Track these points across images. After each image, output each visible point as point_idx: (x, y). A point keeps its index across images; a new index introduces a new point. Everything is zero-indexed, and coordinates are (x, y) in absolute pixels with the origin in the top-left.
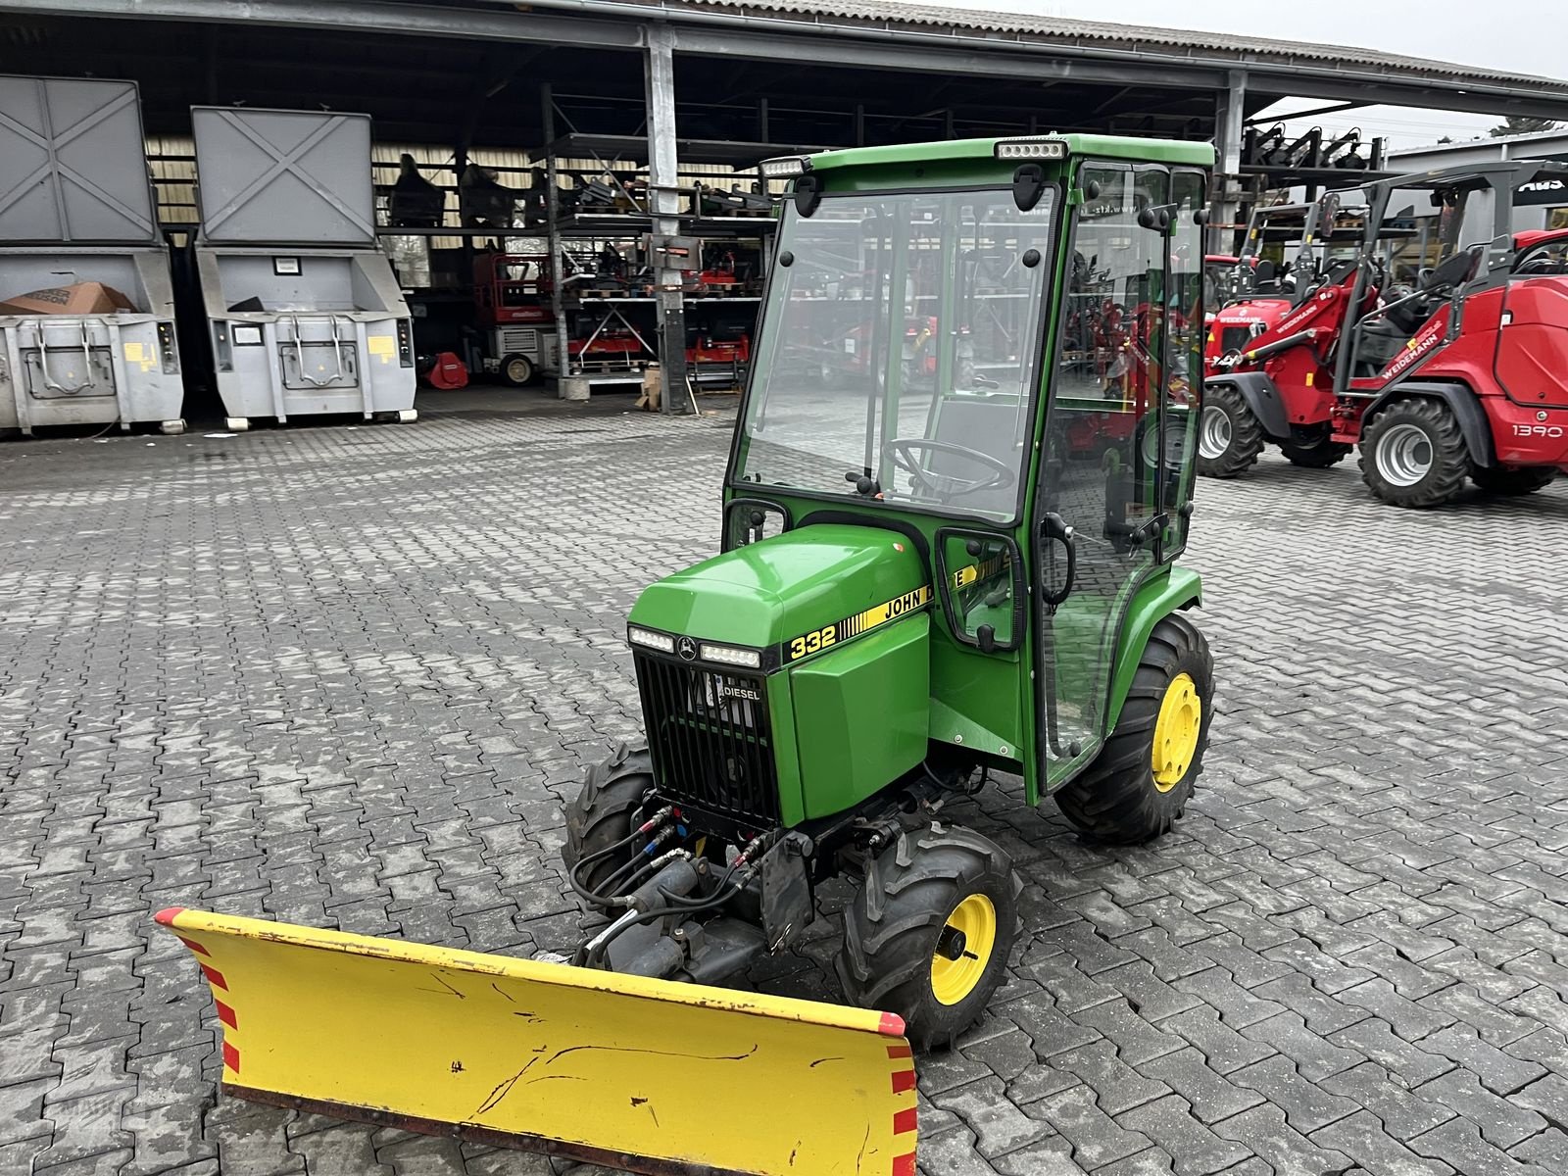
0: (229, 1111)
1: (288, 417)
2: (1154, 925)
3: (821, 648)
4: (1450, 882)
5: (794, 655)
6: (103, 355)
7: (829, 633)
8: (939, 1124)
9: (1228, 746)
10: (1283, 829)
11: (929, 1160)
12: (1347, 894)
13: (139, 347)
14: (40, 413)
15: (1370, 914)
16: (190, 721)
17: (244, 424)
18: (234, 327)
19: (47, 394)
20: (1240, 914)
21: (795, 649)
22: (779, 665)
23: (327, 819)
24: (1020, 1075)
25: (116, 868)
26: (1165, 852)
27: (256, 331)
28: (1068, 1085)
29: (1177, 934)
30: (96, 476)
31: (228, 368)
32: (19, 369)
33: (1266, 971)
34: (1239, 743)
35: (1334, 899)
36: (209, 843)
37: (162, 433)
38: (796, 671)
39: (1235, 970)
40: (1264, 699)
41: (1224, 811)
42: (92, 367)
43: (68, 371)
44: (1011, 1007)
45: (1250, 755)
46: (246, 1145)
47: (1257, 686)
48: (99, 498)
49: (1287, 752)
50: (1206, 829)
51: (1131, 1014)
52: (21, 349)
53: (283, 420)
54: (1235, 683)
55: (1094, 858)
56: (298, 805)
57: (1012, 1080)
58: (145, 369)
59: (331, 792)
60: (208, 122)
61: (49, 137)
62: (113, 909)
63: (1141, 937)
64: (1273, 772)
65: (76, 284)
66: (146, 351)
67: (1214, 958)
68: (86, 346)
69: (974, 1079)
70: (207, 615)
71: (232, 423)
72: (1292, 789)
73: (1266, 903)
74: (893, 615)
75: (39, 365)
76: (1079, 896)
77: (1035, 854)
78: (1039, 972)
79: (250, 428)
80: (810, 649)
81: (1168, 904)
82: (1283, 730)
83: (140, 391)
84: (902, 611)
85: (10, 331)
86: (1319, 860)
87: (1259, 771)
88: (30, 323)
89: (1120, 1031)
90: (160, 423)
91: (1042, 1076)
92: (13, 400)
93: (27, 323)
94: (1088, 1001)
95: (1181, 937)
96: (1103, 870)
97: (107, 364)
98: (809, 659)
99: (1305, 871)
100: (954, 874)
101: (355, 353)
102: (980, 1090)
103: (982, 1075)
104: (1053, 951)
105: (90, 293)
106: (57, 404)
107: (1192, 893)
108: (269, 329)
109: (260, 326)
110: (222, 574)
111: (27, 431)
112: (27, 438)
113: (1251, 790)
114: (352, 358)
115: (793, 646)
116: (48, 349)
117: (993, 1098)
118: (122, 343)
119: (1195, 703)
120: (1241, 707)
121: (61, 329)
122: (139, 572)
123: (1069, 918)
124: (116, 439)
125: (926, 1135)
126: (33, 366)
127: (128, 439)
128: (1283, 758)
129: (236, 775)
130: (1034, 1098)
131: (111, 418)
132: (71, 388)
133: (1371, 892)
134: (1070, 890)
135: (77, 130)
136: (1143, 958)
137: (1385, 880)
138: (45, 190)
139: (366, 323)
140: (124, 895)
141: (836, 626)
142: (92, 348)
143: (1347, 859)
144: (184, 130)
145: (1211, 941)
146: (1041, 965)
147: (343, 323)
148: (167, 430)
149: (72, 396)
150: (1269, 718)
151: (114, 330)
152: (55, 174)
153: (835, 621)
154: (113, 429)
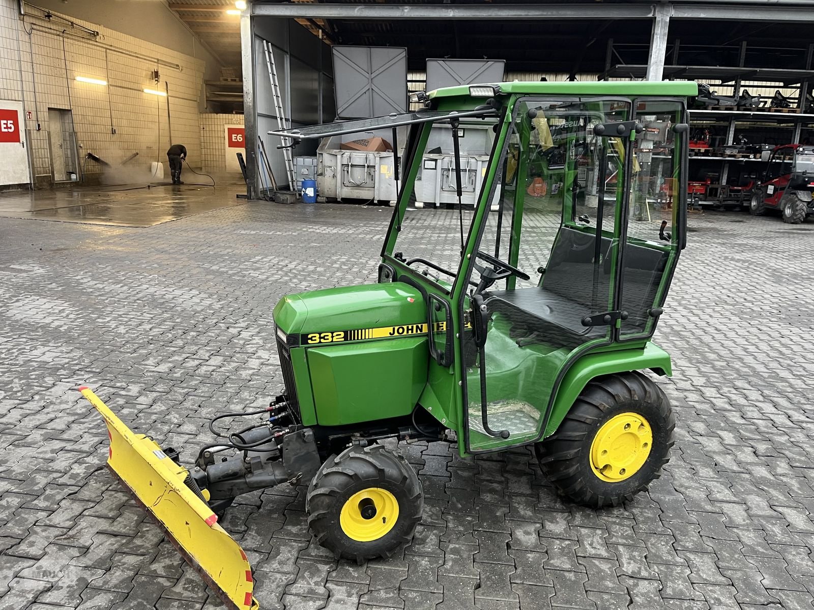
0: (103, 473)
1: (440, 203)
2: (547, 552)
3: (332, 341)
4: (780, 603)
5: (310, 341)
6: (372, 170)
7: (340, 335)
8: (316, 593)
9: (733, 474)
10: (701, 533)
11: (291, 606)
12: (692, 583)
13: (386, 167)
14: (346, 193)
15: (694, 600)
16: (259, 325)
17: (421, 205)
18: (425, 160)
19: (349, 185)
20: (605, 567)
21: (311, 339)
22: (298, 344)
23: (257, 377)
24: (379, 590)
25: (175, 375)
26: (606, 518)
27: (434, 163)
28: (394, 605)
29: (551, 562)
30: (345, 221)
31: (420, 179)
32: (340, 173)
33: (576, 602)
34: (743, 475)
35: (680, 582)
36: (212, 375)
37: (389, 206)
38: (310, 350)
39: (558, 594)
40: (800, 454)
41: (675, 509)
42: (367, 174)
43: (359, 175)
44: (417, 558)
45: (741, 484)
46: (93, 486)
47: (804, 446)
48: (335, 231)
49: (771, 490)
50: (650, 515)
51: (470, 589)
52: (342, 165)
53: (438, 205)
54: (792, 440)
55: (558, 505)
56: (254, 369)
57: (372, 591)
58: (387, 177)
59: (271, 367)
60: (433, 65)
61: (370, 73)
62: (158, 390)
63: (529, 555)
64: (744, 499)
65: (374, 137)
66: (389, 169)
67: (556, 582)
68: (366, 165)
69: (357, 582)
70: (314, 285)
71: (417, 204)
72: (744, 513)
73: (629, 568)
74: (396, 334)
75: (348, 172)
76: (524, 520)
77: (529, 492)
78: (451, 549)
79: (424, 208)
80: (322, 340)
81: (568, 544)
82: (787, 477)
83: (384, 186)
84: (405, 333)
85: (339, 157)
86: (701, 558)
87: (735, 496)
88: (347, 153)
89: (453, 594)
90: (389, 201)
91: (388, 596)
92: (336, 186)
93: (346, 154)
94: (457, 573)
95: (552, 565)
96: (555, 514)
97: (372, 173)
98: (320, 345)
99: (682, 560)
100: (351, 473)
101: (476, 176)
102: (352, 588)
103: (362, 582)
104: (472, 542)
105: (377, 142)
106: (352, 189)
107: (591, 545)
108: (439, 162)
109: (436, 160)
110: (338, 269)
111: (339, 200)
112: (339, 203)
113: (713, 505)
114: (474, 178)
115: (310, 336)
116: (352, 166)
117: (353, 594)
118: (380, 165)
119: (646, 434)
120: (776, 455)
121: (358, 157)
122: (312, 264)
123: (503, 530)
124: (370, 207)
125: (305, 595)
126: (346, 172)
127: (375, 207)
128: (760, 492)
129: (249, 351)
130: (371, 604)
131: (371, 198)
132: (358, 183)
133: (710, 588)
134: (523, 517)
135: (381, 70)
136: (515, 566)
137: (733, 585)
138: (366, 96)
139: (483, 161)
140: (166, 386)
141: (346, 333)
142: (368, 167)
143: (721, 564)
144: (422, 69)
145: (566, 574)
146: (457, 546)
147: (473, 161)
148: (391, 205)
149: (358, 186)
150: (787, 467)
151: (378, 159)
152: (371, 90)
153: (346, 329)
154: (370, 202)
